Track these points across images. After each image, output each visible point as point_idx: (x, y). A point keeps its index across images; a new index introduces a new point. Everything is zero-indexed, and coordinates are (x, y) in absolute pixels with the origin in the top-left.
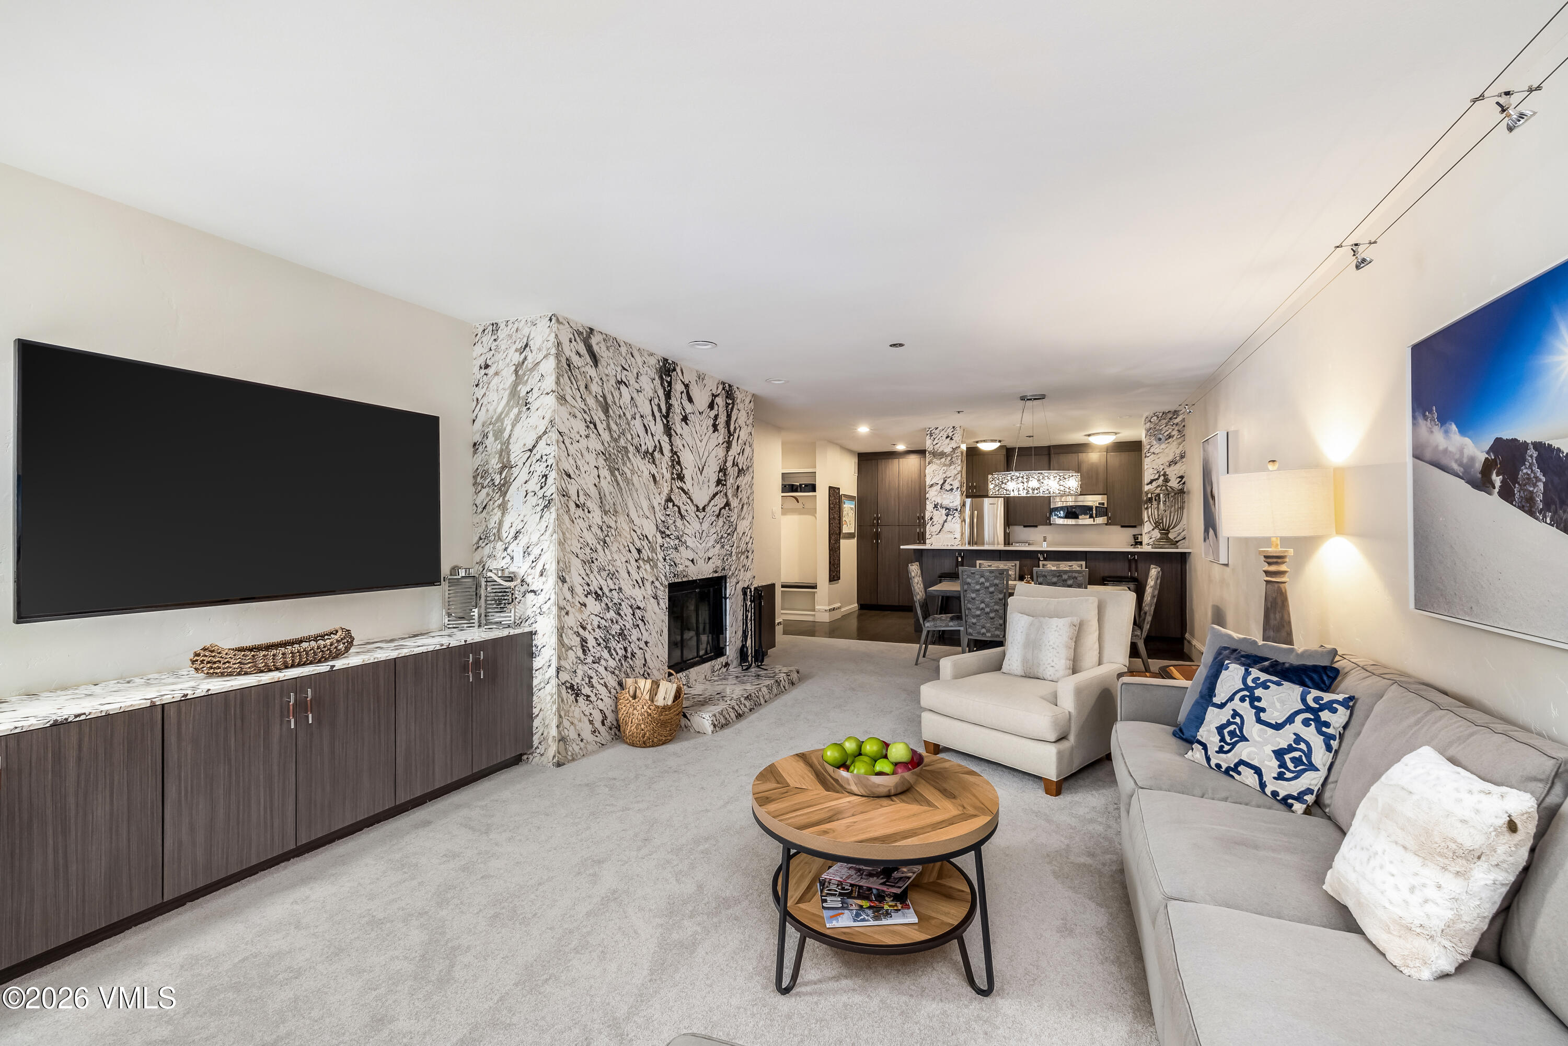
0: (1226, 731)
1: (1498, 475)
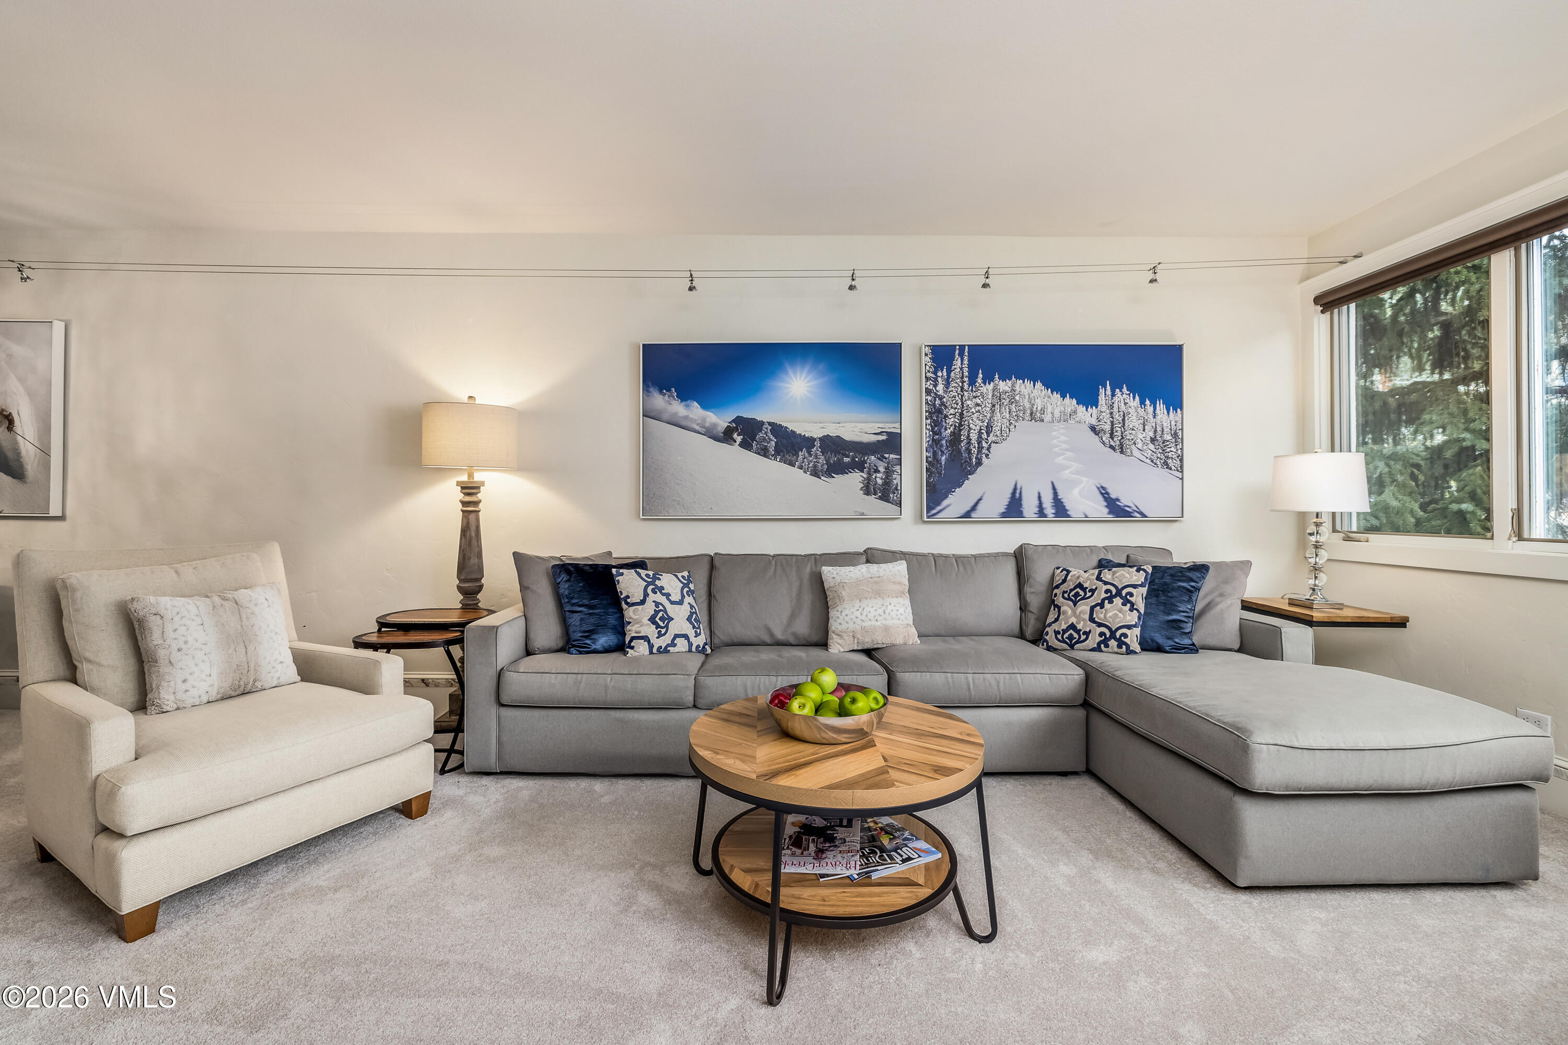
0: (657, 619)
1: (738, 435)
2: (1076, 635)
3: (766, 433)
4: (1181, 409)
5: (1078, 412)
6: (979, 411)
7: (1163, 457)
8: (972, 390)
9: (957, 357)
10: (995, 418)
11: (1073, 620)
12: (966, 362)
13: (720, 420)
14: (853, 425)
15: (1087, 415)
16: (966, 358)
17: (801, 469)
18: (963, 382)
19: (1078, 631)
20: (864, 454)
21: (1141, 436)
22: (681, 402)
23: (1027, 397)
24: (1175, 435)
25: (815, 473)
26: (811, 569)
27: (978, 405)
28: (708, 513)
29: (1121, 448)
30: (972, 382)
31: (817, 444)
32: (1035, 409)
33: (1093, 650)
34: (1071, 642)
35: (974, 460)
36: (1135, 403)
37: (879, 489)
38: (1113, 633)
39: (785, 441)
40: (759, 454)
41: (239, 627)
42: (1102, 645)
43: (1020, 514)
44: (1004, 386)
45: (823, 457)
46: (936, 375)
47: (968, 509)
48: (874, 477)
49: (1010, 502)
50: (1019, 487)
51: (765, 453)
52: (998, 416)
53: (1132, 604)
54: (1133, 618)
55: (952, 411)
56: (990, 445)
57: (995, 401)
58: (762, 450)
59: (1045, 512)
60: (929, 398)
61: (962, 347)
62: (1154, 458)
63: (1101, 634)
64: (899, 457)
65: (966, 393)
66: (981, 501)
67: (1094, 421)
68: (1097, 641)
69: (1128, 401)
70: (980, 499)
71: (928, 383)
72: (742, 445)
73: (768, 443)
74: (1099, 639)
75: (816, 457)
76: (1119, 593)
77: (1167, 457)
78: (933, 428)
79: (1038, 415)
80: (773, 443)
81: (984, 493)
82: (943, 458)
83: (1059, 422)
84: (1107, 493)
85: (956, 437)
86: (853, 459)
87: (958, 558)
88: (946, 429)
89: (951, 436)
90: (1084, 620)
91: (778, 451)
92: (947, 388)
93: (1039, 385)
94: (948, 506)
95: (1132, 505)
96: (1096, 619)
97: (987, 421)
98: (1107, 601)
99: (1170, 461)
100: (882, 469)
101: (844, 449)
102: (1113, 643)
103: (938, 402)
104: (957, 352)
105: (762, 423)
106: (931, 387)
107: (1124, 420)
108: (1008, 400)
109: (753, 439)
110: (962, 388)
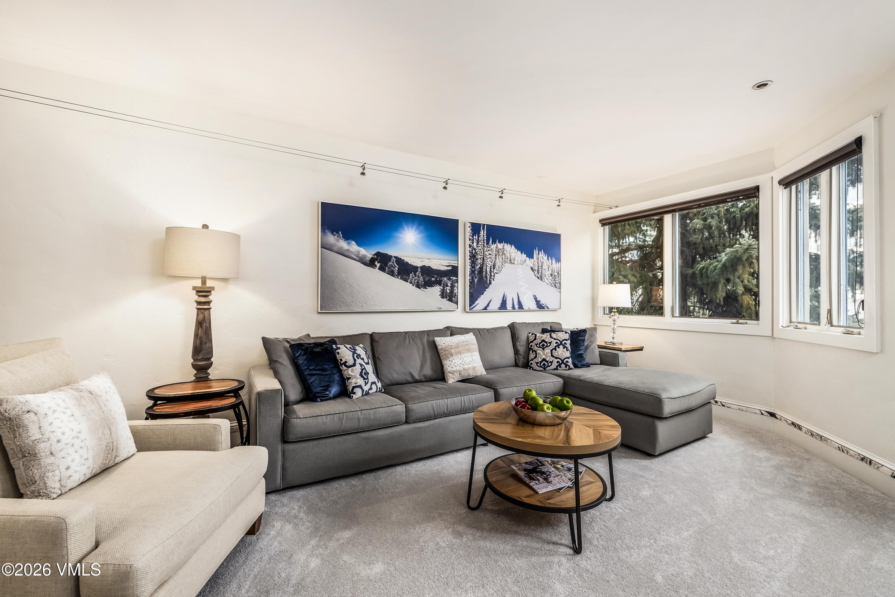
1: (378, 263)
2: (546, 364)
3: (393, 262)
4: (560, 262)
5: (527, 260)
6: (490, 258)
7: (554, 283)
8: (488, 247)
9: (482, 229)
10: (496, 261)
11: (544, 357)
12: (485, 233)
13: (368, 253)
14: (436, 260)
15: (530, 262)
16: (485, 231)
17: (411, 283)
18: (484, 242)
19: (547, 362)
20: (442, 276)
21: (547, 273)
22: (345, 240)
23: (508, 252)
24: (558, 273)
25: (418, 286)
26: (427, 339)
27: (490, 254)
28: (360, 308)
29: (541, 278)
30: (488, 243)
31: (419, 270)
32: (511, 258)
33: (554, 369)
34: (544, 367)
35: (488, 281)
36: (545, 258)
37: (448, 295)
38: (563, 361)
39: (402, 268)
40: (389, 274)
41: (102, 414)
42: (558, 367)
43: (506, 308)
44: (500, 246)
45: (422, 277)
46: (473, 238)
47: (486, 305)
48: (446, 289)
49: (502, 302)
50: (505, 295)
51: (392, 274)
52: (497, 261)
53: (567, 348)
54: (568, 354)
55: (480, 257)
56: (494, 274)
57: (497, 253)
58: (391, 272)
59: (515, 307)
60: (470, 249)
61: (484, 225)
62: (552, 283)
63: (558, 362)
64: (456, 278)
65: (485, 248)
66: (491, 302)
67: (532, 266)
68: (556, 365)
69: (543, 257)
70: (491, 301)
71: (470, 241)
72: (379, 269)
73: (394, 268)
74: (557, 364)
75: (419, 277)
76: (561, 344)
77: (556, 283)
78: (472, 265)
79: (513, 261)
80: (397, 268)
81: (492, 298)
82: (476, 280)
83: (520, 265)
84: (536, 298)
85: (481, 268)
86: (436, 279)
87: (488, 330)
88: (477, 266)
89: (479, 269)
90: (549, 356)
91: (399, 273)
92: (478, 245)
93: (513, 246)
94: (478, 304)
95: (545, 304)
96: (554, 356)
97: (493, 262)
98: (557, 347)
99: (556, 284)
100: (449, 285)
101: (432, 274)
102: (563, 366)
103: (474, 252)
104: (482, 227)
105: (391, 257)
106: (471, 244)
107: (542, 265)
108: (502, 253)
109: (386, 266)
110: (484, 245)
